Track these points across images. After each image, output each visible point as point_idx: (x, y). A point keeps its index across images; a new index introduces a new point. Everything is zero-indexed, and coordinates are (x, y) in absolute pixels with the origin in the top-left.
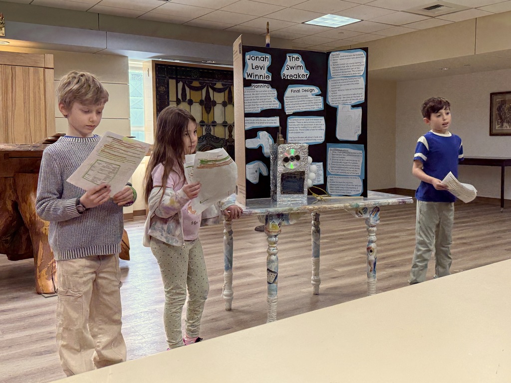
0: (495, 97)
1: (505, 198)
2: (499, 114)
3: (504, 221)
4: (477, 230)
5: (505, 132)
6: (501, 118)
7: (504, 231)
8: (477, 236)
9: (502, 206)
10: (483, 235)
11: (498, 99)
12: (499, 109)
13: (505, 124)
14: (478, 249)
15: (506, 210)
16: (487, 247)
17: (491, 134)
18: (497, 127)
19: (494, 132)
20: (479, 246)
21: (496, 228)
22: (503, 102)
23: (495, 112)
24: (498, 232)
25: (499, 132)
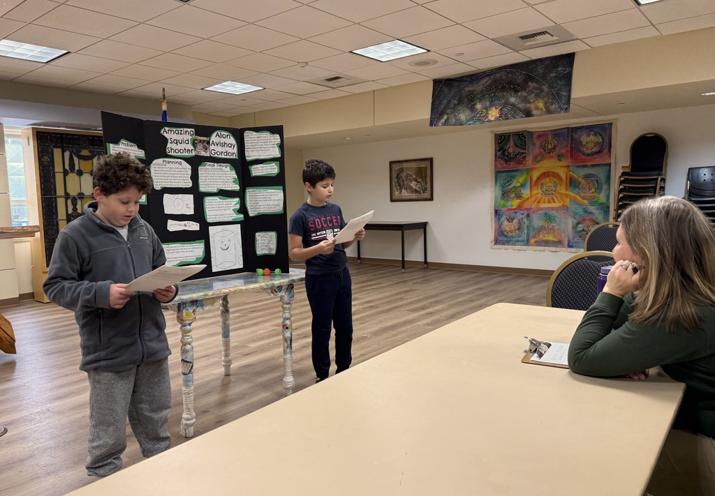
0: (394, 166)
1: (405, 259)
2: (398, 182)
3: (405, 282)
4: (381, 293)
5: (403, 198)
6: (400, 185)
7: (406, 292)
8: (382, 299)
9: (403, 267)
10: (388, 297)
11: (396, 167)
12: (398, 177)
13: (403, 191)
14: (383, 312)
15: (406, 271)
16: (390, 310)
17: (392, 200)
18: (397, 193)
19: (394, 198)
20: (384, 308)
21: (399, 289)
22: (401, 170)
23: (394, 180)
24: (400, 293)
25: (398, 198)
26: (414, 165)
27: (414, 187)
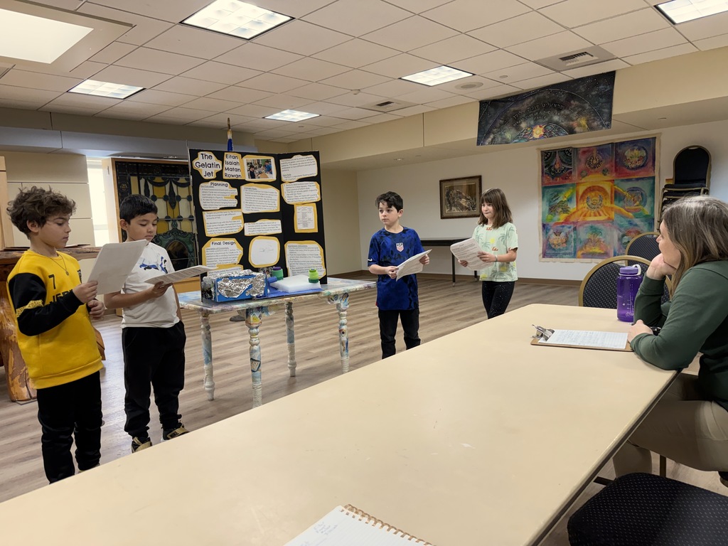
0: (444, 184)
1: (456, 273)
2: (448, 200)
3: (455, 294)
4: (433, 304)
5: (454, 215)
6: (450, 203)
7: (456, 303)
8: (433, 310)
9: (454, 281)
10: (438, 308)
11: (446, 186)
12: (448, 195)
13: (453, 208)
14: (434, 322)
15: (458, 284)
16: (441, 319)
17: (442, 218)
18: (447, 210)
19: (444, 215)
20: (434, 318)
21: (449, 301)
22: (452, 188)
23: (445, 197)
24: (452, 304)
25: (449, 215)
26: (465, 183)
27: (464, 204)
